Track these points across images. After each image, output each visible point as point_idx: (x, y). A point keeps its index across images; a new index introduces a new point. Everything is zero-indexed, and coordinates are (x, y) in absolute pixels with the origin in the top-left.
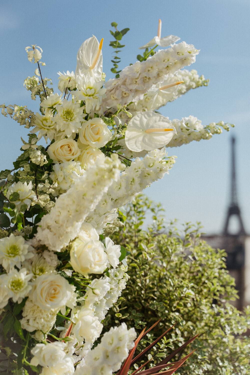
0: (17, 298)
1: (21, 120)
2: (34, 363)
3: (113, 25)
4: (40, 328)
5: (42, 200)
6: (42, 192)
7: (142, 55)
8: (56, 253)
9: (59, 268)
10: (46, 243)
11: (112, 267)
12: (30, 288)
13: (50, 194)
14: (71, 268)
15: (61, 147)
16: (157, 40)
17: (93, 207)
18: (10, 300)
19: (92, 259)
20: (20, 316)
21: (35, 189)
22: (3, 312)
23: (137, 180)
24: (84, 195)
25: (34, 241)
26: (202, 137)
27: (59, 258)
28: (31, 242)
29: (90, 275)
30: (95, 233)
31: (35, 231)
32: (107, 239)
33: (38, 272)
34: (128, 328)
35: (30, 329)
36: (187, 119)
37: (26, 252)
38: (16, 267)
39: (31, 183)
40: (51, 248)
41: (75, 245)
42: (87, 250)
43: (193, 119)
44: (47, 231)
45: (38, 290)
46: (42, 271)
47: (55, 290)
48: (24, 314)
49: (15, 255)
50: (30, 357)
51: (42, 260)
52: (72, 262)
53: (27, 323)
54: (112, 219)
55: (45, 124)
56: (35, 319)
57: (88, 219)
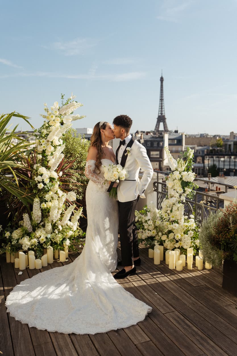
1: (43, 117)
2: (48, 160)
3: (62, 94)
7: (68, 100)
9: (51, 144)
11: (61, 145)
12: (46, 147)
13: (49, 132)
15: (51, 122)
16: (71, 97)
17: (56, 134)
18: (43, 150)
19: (57, 143)
20: (45, 152)
21: (46, 131)
23: (65, 128)
25: (47, 140)
26: (80, 119)
28: (46, 140)
29: (56, 145)
30: (58, 138)
32: (60, 139)
35: (47, 155)
40: (50, 141)
41: (54, 140)
42: (56, 141)
43: (78, 115)
45: (48, 148)
46: (48, 145)
47: (51, 148)
49: (44, 142)
50: (47, 159)
51: (48, 143)
52: (53, 143)
53: (46, 154)
54: (61, 135)
55: (48, 118)
56: (48, 153)
57: (56, 136)
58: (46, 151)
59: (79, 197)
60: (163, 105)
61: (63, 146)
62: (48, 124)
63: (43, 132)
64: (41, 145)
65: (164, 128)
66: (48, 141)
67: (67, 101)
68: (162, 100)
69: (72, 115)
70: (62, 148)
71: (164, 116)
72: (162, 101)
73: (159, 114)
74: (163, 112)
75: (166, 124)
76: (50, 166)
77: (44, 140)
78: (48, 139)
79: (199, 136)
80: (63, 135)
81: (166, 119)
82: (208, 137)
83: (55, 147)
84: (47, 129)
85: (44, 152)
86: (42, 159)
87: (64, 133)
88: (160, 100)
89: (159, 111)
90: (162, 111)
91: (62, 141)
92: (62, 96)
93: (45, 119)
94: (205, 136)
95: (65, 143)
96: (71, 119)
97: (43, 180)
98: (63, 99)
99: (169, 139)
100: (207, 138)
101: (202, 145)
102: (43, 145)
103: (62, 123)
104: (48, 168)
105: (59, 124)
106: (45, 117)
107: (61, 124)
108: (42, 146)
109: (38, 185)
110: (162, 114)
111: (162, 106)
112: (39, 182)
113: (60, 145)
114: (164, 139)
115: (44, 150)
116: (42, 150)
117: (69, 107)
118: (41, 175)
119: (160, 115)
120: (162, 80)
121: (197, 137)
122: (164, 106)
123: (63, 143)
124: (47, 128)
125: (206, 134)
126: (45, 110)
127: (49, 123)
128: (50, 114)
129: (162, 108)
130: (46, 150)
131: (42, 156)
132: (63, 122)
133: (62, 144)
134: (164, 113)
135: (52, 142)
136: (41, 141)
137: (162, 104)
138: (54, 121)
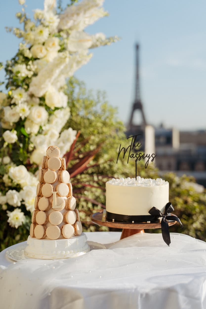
58: (27, 124)
61: (67, 111)
64: (14, 104)
66: (32, 96)
77: (21, 91)
78: (32, 89)
83: (50, 111)
84: (27, 65)
85: (21, 123)
90: (137, 93)
91: (64, 99)
97: (23, 201)
104: (31, 168)
106: (20, 35)
108: (17, 109)
109: (8, 218)
112: (11, 208)
113: (60, 108)
115: (23, 118)
116: (15, 119)
118: (18, 188)
126: (20, 18)
127: (32, 49)
130: (26, 119)
131: (17, 135)
133: (65, 105)
135: (42, 99)
136: (15, 93)
138: (44, 44)
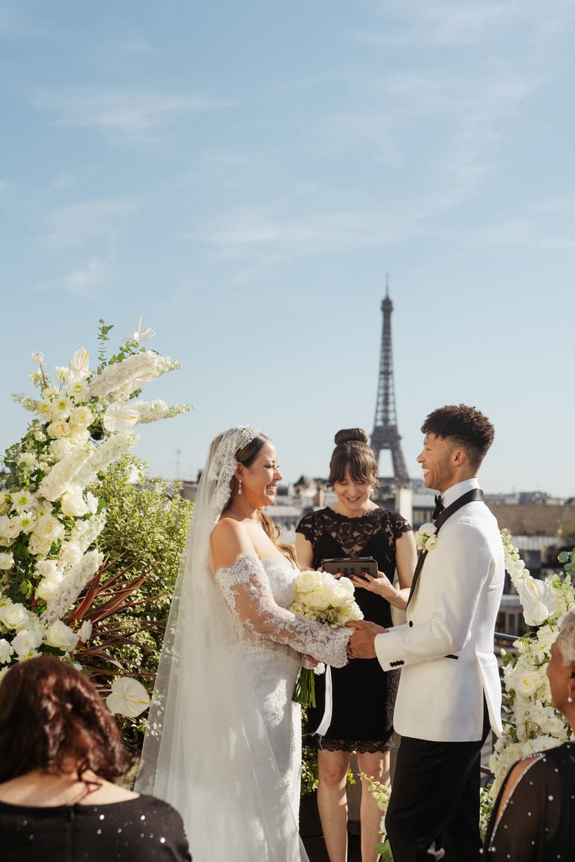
0: (26, 532)
1: (29, 408)
2: (37, 573)
3: (101, 321)
4: (40, 552)
5: (42, 466)
6: (43, 460)
7: (125, 348)
8: (52, 503)
9: (53, 513)
10: (45, 496)
11: (91, 514)
12: (35, 524)
13: (48, 462)
14: (62, 513)
15: (57, 426)
16: (136, 336)
17: (76, 473)
18: (22, 532)
19: (75, 506)
20: (27, 544)
21: (37, 458)
22: (15, 543)
23: (111, 452)
24: (71, 465)
25: (37, 494)
26: (168, 416)
27: (54, 506)
28: (34, 495)
29: (74, 517)
30: (80, 489)
31: (37, 488)
32: (89, 493)
33: (39, 515)
34: (99, 552)
35: (34, 553)
36: (156, 402)
37: (31, 502)
38: (25, 511)
39: (34, 454)
40: (48, 499)
41: (65, 498)
42: (72, 500)
43: (161, 402)
44: (46, 487)
45: (40, 526)
46: (42, 514)
47: (50, 526)
48: (30, 543)
49: (25, 503)
50: (33, 570)
51: (42, 508)
52: (62, 509)
53: (32, 549)
54: (92, 479)
55: (45, 409)
56: (37, 546)
57: (75, 480)
58: (32, 540)
59: (149, 727)
60: (391, 391)
61: (100, 521)
62: (46, 434)
63: (24, 464)
64: (14, 513)
65: (395, 467)
66: (42, 499)
67: (121, 349)
68: (386, 373)
69: (138, 402)
70: (97, 527)
71: (394, 429)
72: (387, 379)
73: (376, 420)
74: (391, 416)
75: (401, 457)
76: (44, 598)
77: (25, 493)
78: (42, 491)
79: (515, 501)
80: (101, 478)
81: (399, 438)
82: (549, 502)
83: (68, 523)
84: (39, 452)
85: (22, 540)
86: (14, 569)
87: (105, 471)
88: (382, 373)
89: (377, 411)
90: (386, 411)
91: (94, 502)
92: (105, 330)
93: (32, 415)
94: (538, 499)
95: (104, 510)
96: (136, 415)
97: (15, 655)
98: (106, 339)
99: (415, 509)
100: (545, 506)
101: (529, 531)
102: (23, 516)
103: (97, 432)
104: (34, 605)
105: (87, 434)
106: (33, 406)
107: (92, 436)
108: (17, 520)
110: (386, 420)
111: (386, 395)
113: (85, 518)
114: (396, 507)
116: (14, 534)
117: (127, 372)
118: (10, 636)
119: (380, 423)
120: (387, 307)
121: (509, 501)
122: (393, 394)
123: (99, 512)
124: (40, 447)
125: (540, 493)
127: (49, 429)
128: (53, 396)
129: (386, 402)
130: (31, 533)
131: (13, 557)
132: (100, 428)
133: (95, 511)
134: (395, 419)
135: (57, 505)
136: (16, 497)
137: (386, 387)
138: (67, 421)
